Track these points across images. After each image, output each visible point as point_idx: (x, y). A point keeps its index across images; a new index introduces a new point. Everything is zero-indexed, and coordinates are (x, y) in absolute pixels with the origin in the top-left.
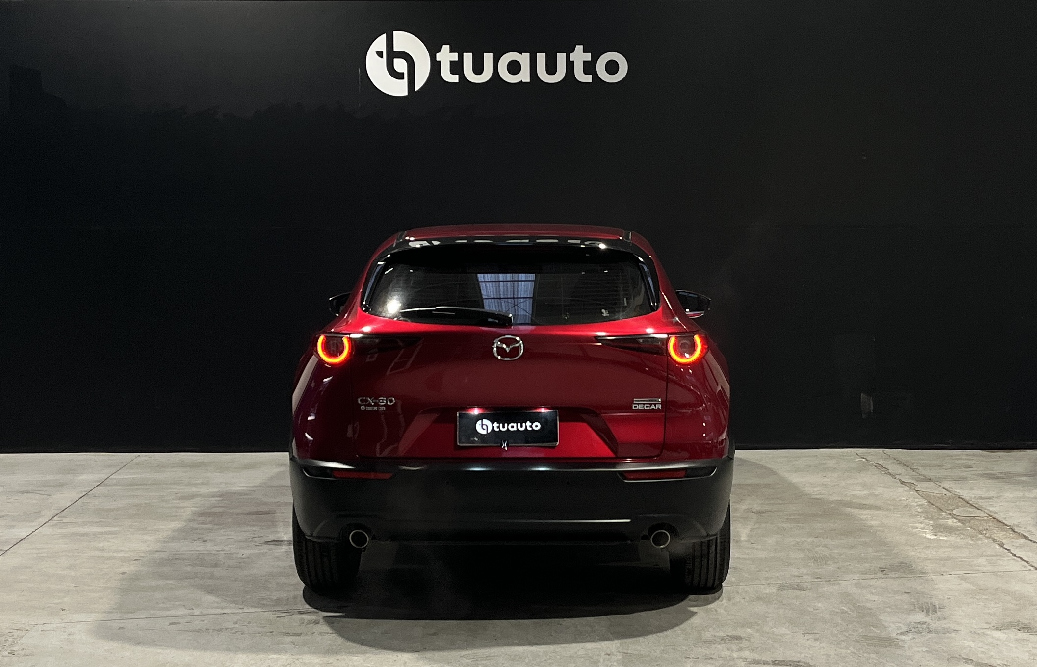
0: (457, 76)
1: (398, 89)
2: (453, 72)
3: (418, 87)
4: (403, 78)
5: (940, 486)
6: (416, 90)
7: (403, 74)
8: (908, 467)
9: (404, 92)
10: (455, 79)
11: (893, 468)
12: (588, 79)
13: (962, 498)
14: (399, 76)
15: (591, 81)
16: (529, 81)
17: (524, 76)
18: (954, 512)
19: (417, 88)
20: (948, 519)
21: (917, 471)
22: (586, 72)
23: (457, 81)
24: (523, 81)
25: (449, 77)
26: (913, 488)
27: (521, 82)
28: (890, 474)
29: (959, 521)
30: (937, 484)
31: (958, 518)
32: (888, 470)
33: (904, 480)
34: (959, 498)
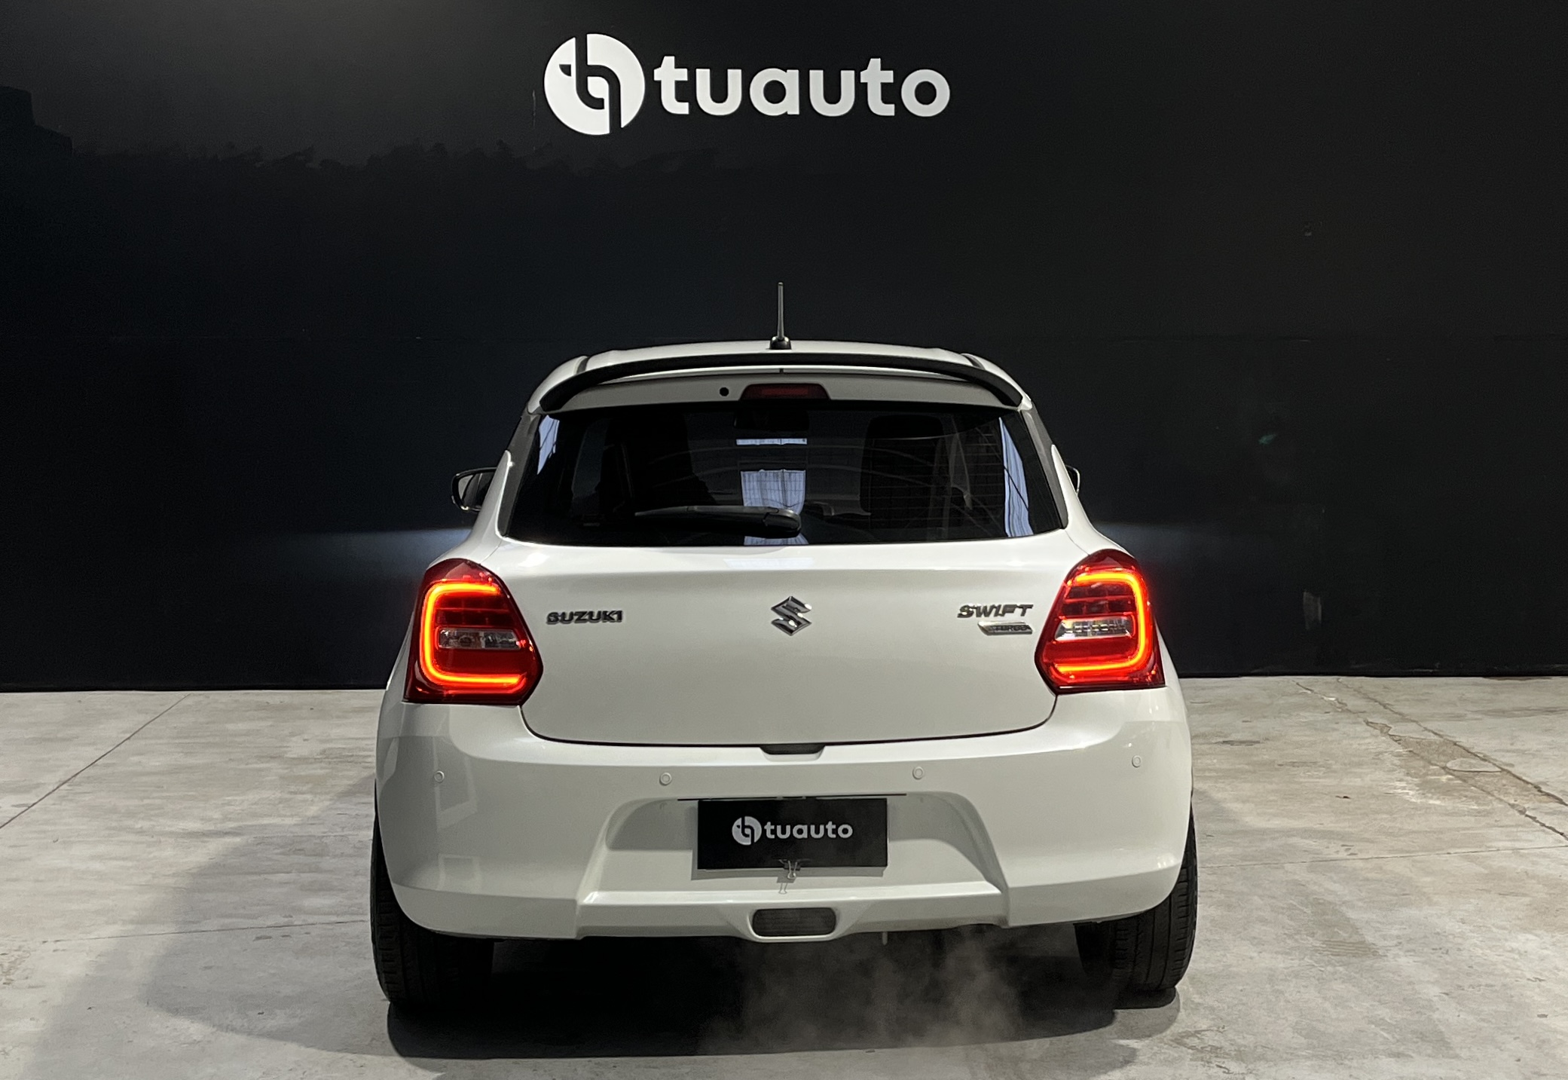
0: (687, 104)
1: (594, 124)
2: (680, 98)
3: (626, 119)
4: (602, 107)
5: (1426, 729)
6: (623, 125)
7: (602, 100)
8: (1376, 701)
9: (606, 130)
10: (683, 109)
11: (1354, 703)
12: (889, 110)
13: (1459, 746)
14: (597, 104)
15: (892, 113)
16: (797, 112)
17: (790, 105)
18: (1449, 765)
19: (624, 124)
20: (1440, 774)
21: (1389, 707)
22: (886, 100)
23: (686, 112)
24: (789, 113)
25: (674, 106)
26: (1385, 731)
27: (786, 113)
28: (1349, 711)
29: (1458, 777)
30: (1420, 725)
31: (1455, 773)
32: (1346, 705)
33: (1370, 720)
34: (1455, 744)
